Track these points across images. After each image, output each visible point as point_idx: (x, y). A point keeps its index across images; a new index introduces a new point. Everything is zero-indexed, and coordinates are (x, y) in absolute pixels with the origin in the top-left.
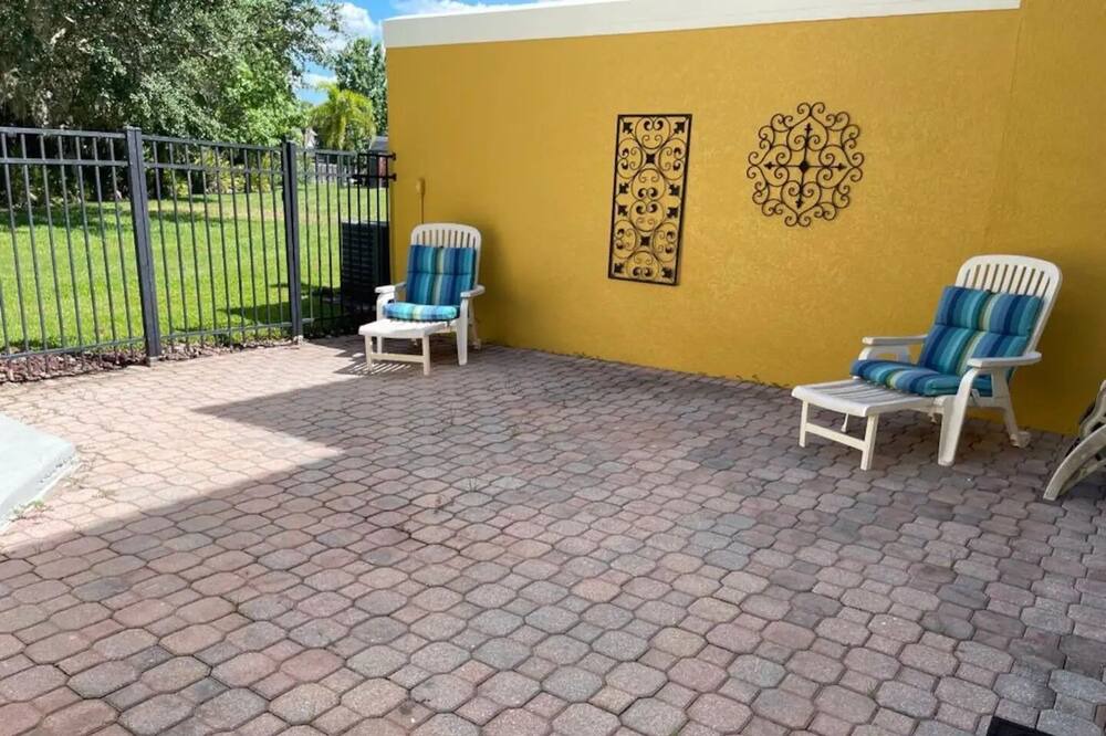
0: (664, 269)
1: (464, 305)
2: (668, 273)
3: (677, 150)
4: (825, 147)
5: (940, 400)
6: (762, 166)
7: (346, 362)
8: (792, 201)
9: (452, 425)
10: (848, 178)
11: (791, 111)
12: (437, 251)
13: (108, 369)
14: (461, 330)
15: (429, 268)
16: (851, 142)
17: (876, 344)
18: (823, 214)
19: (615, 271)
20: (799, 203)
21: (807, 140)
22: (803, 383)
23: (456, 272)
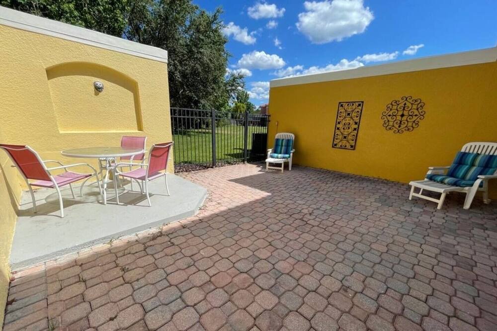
0: (351, 145)
1: (291, 154)
2: (352, 146)
3: (358, 112)
4: (411, 110)
5: (467, 188)
6: (387, 116)
7: (259, 169)
8: (397, 126)
9: (298, 188)
10: (419, 119)
11: (400, 99)
12: (283, 140)
13: (204, 169)
14: (290, 161)
15: (280, 144)
16: (421, 108)
17: (434, 169)
18: (408, 130)
19: (334, 146)
20: (399, 126)
21: (404, 108)
22: (413, 180)
23: (287, 146)
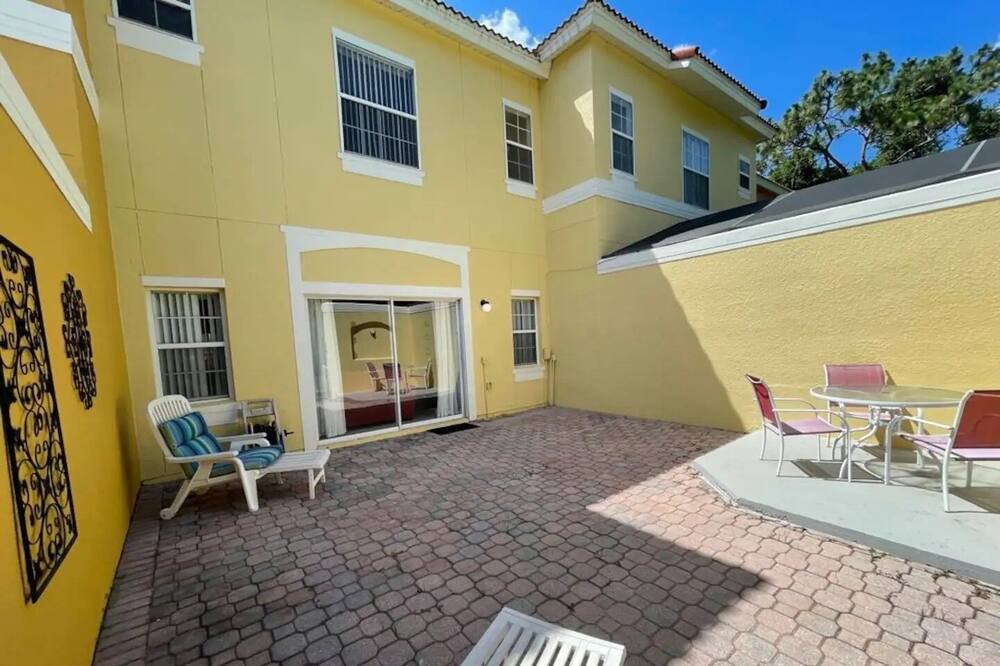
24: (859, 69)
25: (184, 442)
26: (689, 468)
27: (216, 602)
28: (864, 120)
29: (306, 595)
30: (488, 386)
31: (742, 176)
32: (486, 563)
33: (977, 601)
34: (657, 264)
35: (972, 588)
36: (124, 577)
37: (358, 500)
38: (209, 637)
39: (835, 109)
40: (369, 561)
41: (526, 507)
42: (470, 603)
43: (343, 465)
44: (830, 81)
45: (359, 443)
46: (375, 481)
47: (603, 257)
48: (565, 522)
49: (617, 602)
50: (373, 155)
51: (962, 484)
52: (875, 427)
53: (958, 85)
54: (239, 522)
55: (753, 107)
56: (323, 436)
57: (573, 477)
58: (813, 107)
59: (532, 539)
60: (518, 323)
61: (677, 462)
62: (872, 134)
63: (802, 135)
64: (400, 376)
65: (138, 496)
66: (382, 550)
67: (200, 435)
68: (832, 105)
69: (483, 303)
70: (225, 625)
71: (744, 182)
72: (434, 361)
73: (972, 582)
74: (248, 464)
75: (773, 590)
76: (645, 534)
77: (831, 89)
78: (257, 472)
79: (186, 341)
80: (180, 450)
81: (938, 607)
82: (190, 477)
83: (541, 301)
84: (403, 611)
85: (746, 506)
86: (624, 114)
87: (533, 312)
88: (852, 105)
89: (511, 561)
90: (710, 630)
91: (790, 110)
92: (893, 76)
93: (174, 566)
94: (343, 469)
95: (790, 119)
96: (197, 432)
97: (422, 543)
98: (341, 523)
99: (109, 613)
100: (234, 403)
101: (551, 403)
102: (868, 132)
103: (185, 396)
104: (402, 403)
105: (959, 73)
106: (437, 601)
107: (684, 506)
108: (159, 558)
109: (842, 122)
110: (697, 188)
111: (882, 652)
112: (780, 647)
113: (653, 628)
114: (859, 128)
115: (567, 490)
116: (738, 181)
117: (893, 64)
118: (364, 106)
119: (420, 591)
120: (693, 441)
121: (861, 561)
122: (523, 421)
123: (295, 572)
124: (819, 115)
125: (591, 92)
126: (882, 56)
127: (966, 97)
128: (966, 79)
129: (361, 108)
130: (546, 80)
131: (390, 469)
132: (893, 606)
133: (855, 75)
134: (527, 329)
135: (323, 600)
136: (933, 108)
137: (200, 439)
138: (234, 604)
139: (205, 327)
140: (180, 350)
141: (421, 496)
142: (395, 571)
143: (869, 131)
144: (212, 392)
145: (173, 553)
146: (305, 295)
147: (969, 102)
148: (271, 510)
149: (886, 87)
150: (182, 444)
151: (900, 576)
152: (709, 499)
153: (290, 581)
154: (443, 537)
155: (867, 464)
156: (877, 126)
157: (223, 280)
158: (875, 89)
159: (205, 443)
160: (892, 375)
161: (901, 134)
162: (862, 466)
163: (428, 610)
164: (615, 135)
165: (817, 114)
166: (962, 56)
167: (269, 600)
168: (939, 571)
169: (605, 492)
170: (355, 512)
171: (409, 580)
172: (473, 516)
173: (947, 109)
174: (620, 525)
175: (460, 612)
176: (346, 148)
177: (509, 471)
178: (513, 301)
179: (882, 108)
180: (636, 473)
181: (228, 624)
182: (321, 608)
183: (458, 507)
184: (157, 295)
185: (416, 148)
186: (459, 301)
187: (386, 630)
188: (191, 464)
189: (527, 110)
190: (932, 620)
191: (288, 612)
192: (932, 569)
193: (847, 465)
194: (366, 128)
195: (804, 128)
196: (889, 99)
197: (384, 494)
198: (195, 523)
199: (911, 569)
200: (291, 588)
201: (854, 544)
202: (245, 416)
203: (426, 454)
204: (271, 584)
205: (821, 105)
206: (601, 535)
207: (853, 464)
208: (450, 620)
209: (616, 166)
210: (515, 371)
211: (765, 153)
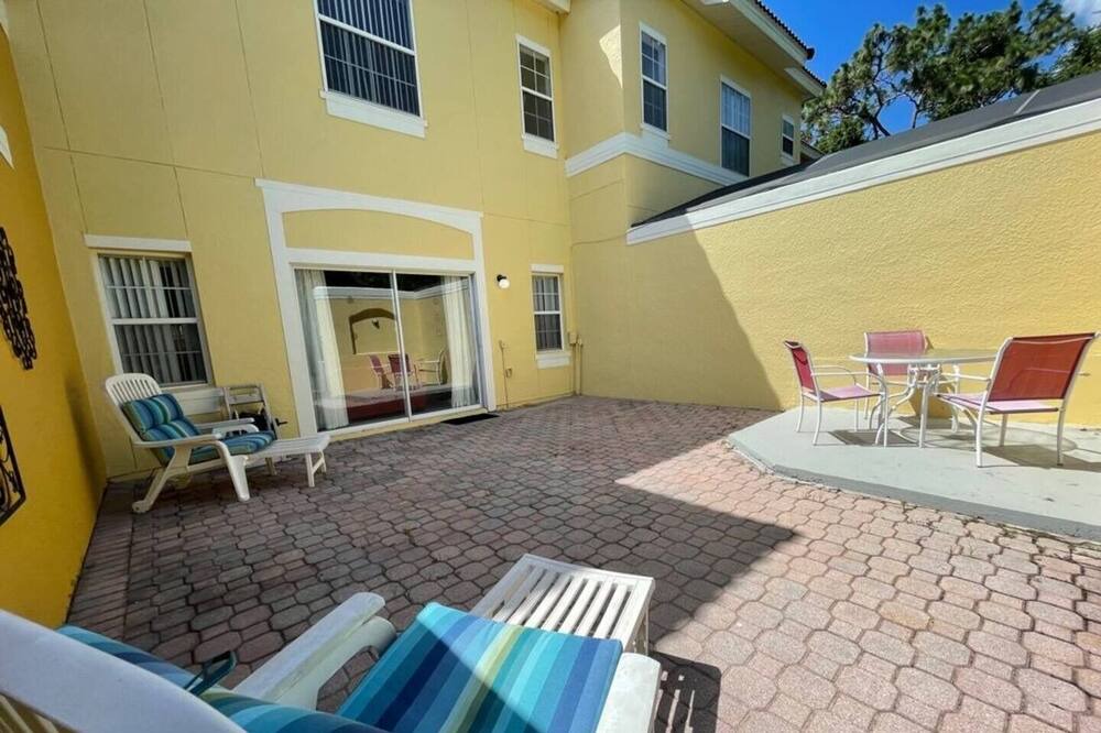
24: (913, 26)
25: (155, 426)
26: (723, 443)
27: (203, 584)
28: (916, 84)
29: (307, 571)
30: (508, 373)
31: (785, 139)
32: (507, 533)
33: (1003, 541)
34: (693, 231)
35: (1000, 530)
36: (92, 566)
37: (363, 486)
38: (197, 614)
39: (887, 71)
40: (378, 538)
41: (550, 483)
42: (490, 569)
43: (347, 455)
44: (882, 37)
45: (365, 434)
46: (384, 468)
47: (633, 226)
48: (592, 495)
49: (647, 560)
50: (364, 97)
51: (995, 444)
52: (912, 391)
53: (1015, 45)
54: (228, 511)
55: (799, 56)
56: (322, 428)
57: (601, 456)
58: (863, 68)
59: (557, 510)
60: (540, 302)
61: (710, 439)
62: (924, 101)
63: (850, 102)
64: (408, 370)
65: (105, 494)
66: (393, 528)
67: (173, 420)
68: (883, 66)
69: (500, 278)
70: (215, 603)
71: (788, 146)
72: (447, 352)
73: (999, 526)
74: (234, 449)
75: (806, 541)
76: (675, 501)
77: (883, 47)
78: (246, 457)
79: (148, 316)
80: (149, 434)
81: (966, 546)
82: (165, 465)
83: (565, 277)
84: (417, 579)
85: (781, 472)
86: (656, 58)
87: (556, 290)
88: (903, 66)
89: (534, 530)
90: (742, 577)
91: (839, 71)
92: (948, 34)
93: (152, 554)
94: (346, 459)
95: (839, 81)
96: (169, 417)
97: (436, 520)
98: (344, 507)
99: (78, 599)
100: (213, 389)
101: (578, 392)
102: (919, 99)
103: (152, 375)
104: (411, 398)
105: (1017, 31)
106: (455, 569)
107: (719, 476)
108: (133, 548)
109: (893, 86)
110: (736, 152)
111: (910, 585)
112: (811, 586)
113: (684, 579)
114: (910, 93)
115: (595, 468)
116: (780, 144)
117: (949, 20)
118: (350, 33)
119: (435, 561)
120: (728, 421)
121: (894, 513)
122: (548, 410)
123: (295, 552)
124: (870, 77)
125: (619, 27)
126: (939, 10)
127: (1023, 58)
128: (1023, 39)
129: (346, 34)
130: (567, 14)
131: (401, 457)
132: (923, 548)
133: (909, 30)
134: (550, 310)
135: (327, 575)
136: (988, 71)
137: (174, 423)
138: (226, 584)
139: (171, 298)
140: (142, 326)
141: (435, 479)
142: (407, 545)
143: (921, 97)
144: (186, 376)
145: (151, 542)
146: (292, 264)
147: (1025, 65)
148: (265, 498)
149: (940, 46)
150: (151, 428)
151: (930, 524)
152: (745, 469)
153: (288, 560)
154: (461, 514)
155: (903, 431)
156: (930, 90)
157: (188, 243)
158: (929, 48)
159: (181, 428)
160: (932, 341)
161: (954, 101)
162: (899, 433)
163: (445, 577)
164: (645, 82)
165: (868, 76)
166: (1020, 13)
167: (265, 578)
168: (968, 518)
169: (634, 467)
170: (360, 497)
171: (424, 552)
172: (493, 493)
173: (1002, 72)
174: (650, 494)
175: (480, 577)
176: (330, 86)
177: (533, 454)
178: (533, 277)
179: (935, 70)
180: (669, 450)
181: (219, 601)
182: (325, 582)
183: (477, 487)
184: (106, 258)
185: (415, 90)
186: (472, 275)
187: (399, 596)
188: (164, 448)
189: (545, 52)
190: (960, 558)
191: (288, 587)
192: (962, 517)
193: (882, 434)
194: (353, 61)
195: (853, 93)
196: (943, 59)
197: (395, 479)
198: (176, 514)
199: (941, 518)
200: (289, 567)
201: (887, 500)
202: (228, 403)
203: (440, 443)
204: (267, 564)
205: (871, 65)
206: (630, 504)
207: (890, 432)
208: (469, 585)
209: (647, 120)
210: (537, 357)
211: (811, 120)
